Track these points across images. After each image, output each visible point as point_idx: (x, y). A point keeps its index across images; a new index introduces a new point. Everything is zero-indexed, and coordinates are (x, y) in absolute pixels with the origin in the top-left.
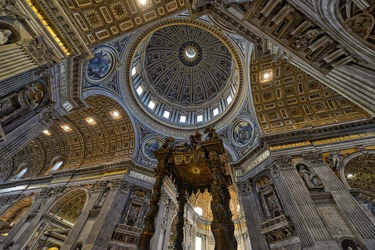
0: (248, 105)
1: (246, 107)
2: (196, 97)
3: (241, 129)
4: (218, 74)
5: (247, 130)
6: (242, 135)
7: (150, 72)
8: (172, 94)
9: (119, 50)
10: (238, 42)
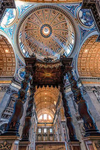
0: (67, 7)
1: (69, 9)
2: (65, 37)
3: (84, 18)
4: (59, 18)
5: (85, 13)
6: (88, 18)
7: (44, 55)
8: (58, 50)
9: (23, 66)
10: (24, 9)
